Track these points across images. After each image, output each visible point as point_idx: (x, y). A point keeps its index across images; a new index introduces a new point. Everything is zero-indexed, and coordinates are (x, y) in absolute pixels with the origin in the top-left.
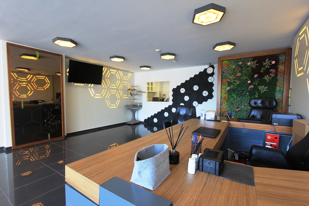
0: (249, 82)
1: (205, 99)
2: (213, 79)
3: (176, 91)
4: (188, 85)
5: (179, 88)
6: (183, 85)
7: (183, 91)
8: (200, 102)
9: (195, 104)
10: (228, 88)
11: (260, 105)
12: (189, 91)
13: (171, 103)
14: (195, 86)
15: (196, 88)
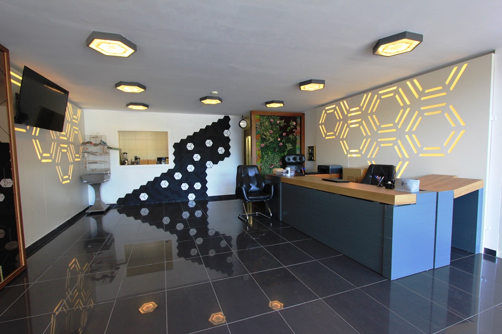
0: (279, 139)
1: (222, 158)
2: (229, 133)
3: (180, 147)
4: (198, 138)
5: (184, 142)
6: (190, 139)
7: (190, 146)
8: (215, 162)
9: (209, 164)
10: (263, 145)
11: (299, 161)
12: (200, 148)
13: (171, 165)
14: (208, 141)
15: (209, 143)
